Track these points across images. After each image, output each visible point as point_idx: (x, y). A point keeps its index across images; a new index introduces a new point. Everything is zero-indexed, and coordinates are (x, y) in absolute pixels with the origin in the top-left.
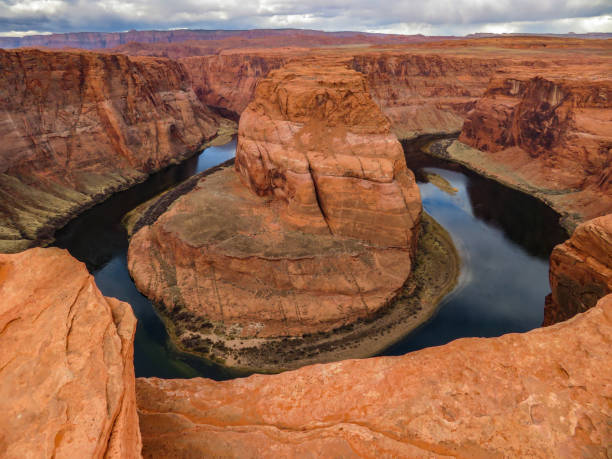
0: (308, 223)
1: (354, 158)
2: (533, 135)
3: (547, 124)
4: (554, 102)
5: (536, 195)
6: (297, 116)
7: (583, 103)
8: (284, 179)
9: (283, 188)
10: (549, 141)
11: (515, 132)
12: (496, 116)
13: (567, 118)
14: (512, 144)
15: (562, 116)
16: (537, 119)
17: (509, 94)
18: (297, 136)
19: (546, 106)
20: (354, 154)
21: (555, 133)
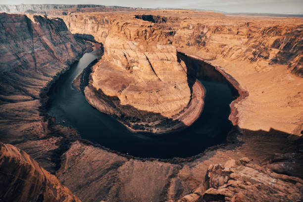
0: (152, 78)
1: (162, 53)
2: (199, 42)
3: (203, 39)
4: (205, 31)
5: (205, 61)
6: (135, 39)
7: (214, 32)
8: (138, 62)
9: (137, 66)
10: (204, 44)
11: (192, 41)
12: (185, 36)
13: (210, 37)
14: (192, 45)
15: (208, 36)
16: (200, 37)
17: (189, 29)
18: (138, 46)
19: (202, 33)
20: (161, 52)
21: (206, 41)
